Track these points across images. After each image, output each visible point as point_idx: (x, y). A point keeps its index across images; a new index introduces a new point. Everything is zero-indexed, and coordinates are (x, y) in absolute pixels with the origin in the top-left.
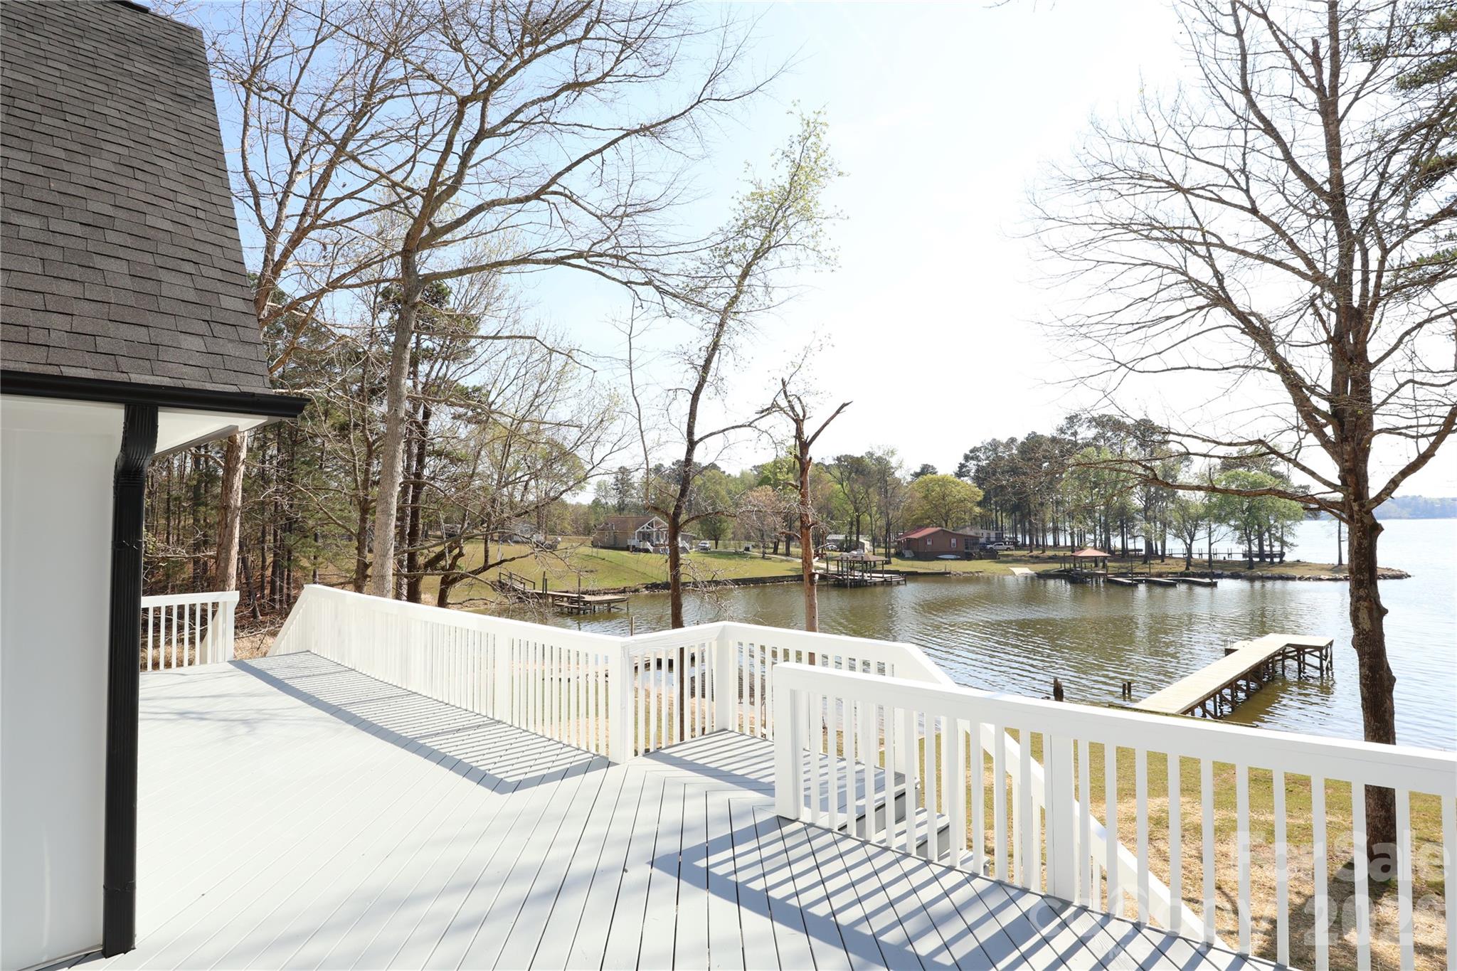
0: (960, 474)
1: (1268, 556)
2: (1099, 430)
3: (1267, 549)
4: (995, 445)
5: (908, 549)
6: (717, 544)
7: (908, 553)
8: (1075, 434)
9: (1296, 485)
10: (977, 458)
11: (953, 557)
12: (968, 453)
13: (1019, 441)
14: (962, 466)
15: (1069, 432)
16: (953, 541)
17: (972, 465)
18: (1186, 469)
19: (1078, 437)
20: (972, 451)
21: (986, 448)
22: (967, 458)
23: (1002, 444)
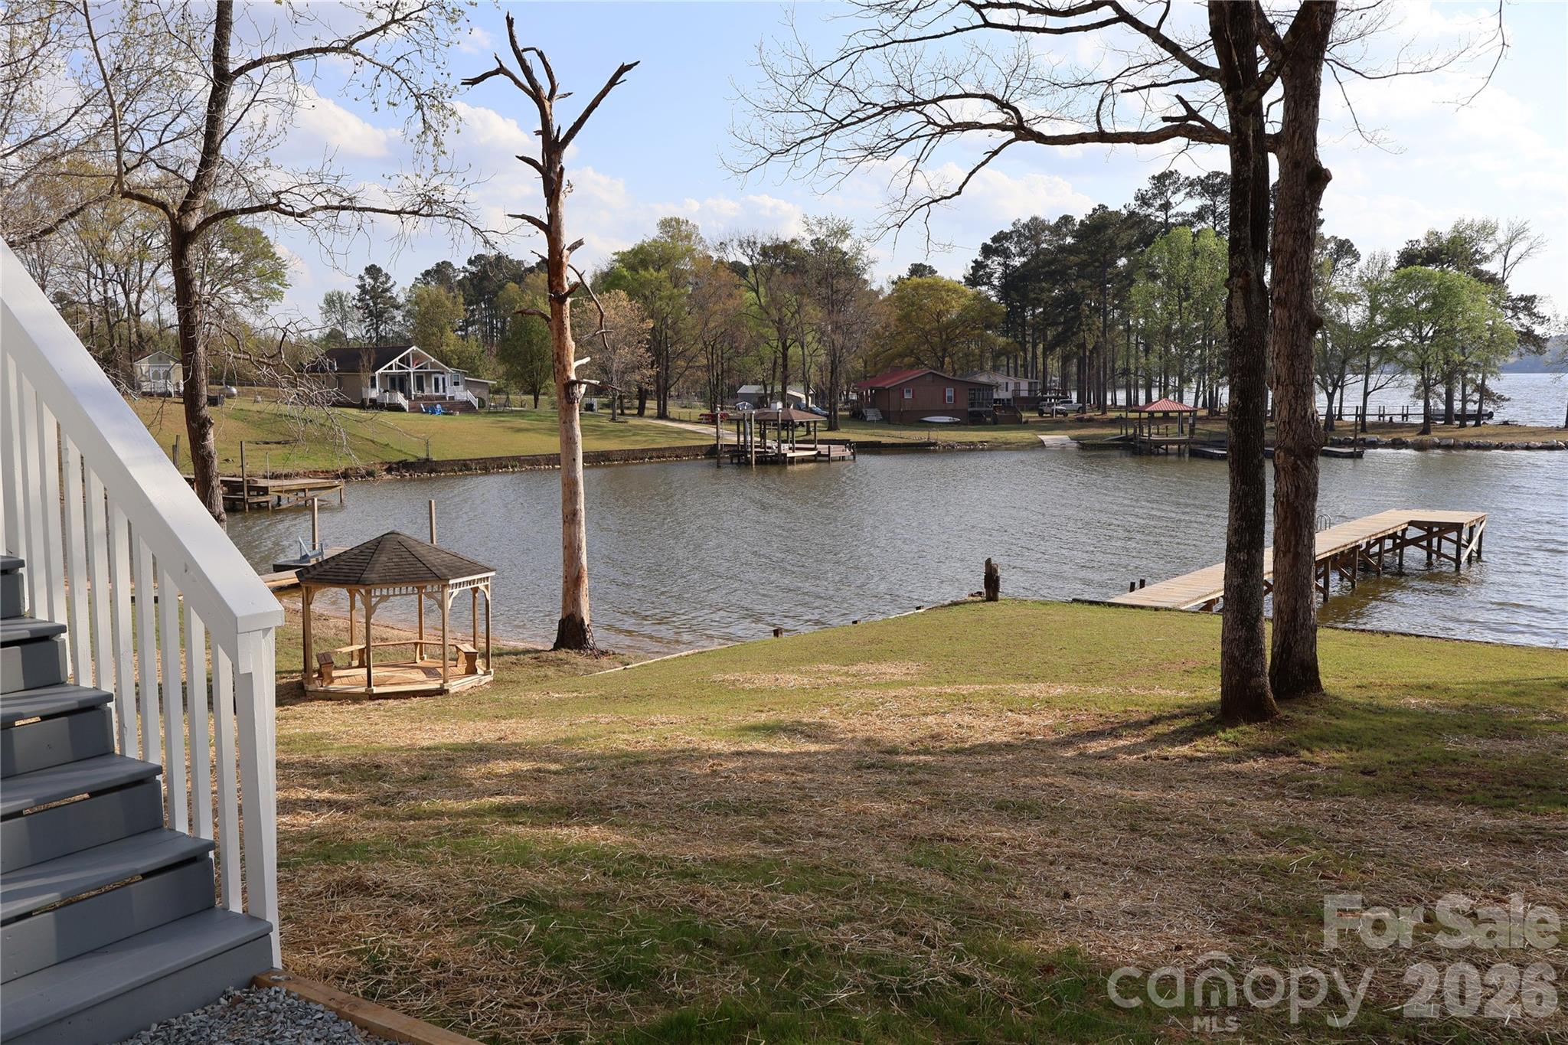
0: (973, 280)
1: (1457, 417)
2: (1206, 201)
3: (1457, 406)
4: (1035, 227)
5: (872, 406)
6: (536, 400)
7: (871, 414)
8: (1166, 207)
9: (1514, 295)
10: (1006, 253)
11: (946, 419)
12: (989, 242)
13: (1078, 220)
14: (978, 266)
15: (1158, 203)
16: (949, 392)
17: (995, 264)
18: (1346, 271)
19: (1171, 212)
20: (994, 239)
21: (1020, 235)
22: (987, 251)
23: (1049, 228)
